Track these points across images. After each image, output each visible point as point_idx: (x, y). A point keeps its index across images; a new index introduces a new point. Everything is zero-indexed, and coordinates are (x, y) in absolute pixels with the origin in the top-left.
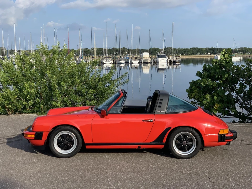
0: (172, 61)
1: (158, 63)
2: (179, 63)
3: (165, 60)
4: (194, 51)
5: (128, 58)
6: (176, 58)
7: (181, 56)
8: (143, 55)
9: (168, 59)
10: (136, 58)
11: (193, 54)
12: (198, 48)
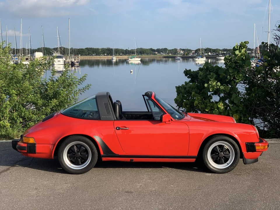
0: (70, 62)
1: (53, 64)
2: (78, 64)
3: (62, 61)
4: (89, 51)
5: (17, 59)
6: (75, 60)
7: (79, 57)
8: (36, 55)
9: (65, 60)
10: (27, 59)
11: (88, 55)
12: (93, 48)
